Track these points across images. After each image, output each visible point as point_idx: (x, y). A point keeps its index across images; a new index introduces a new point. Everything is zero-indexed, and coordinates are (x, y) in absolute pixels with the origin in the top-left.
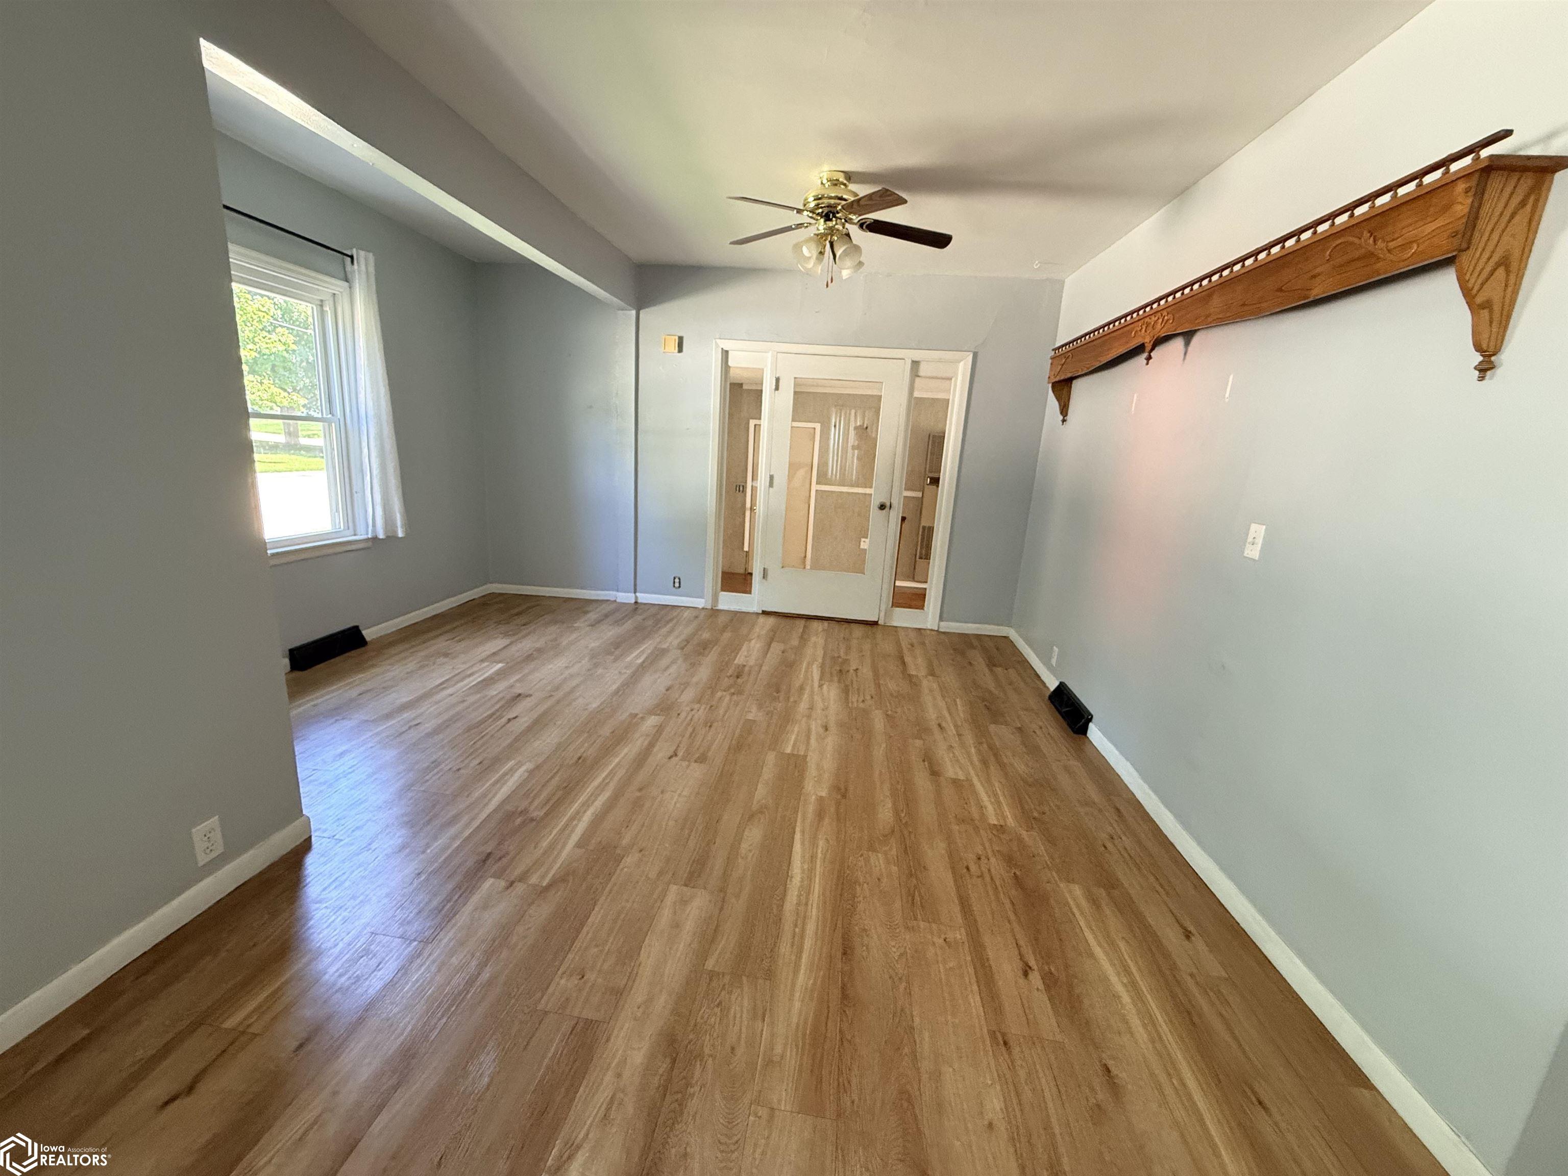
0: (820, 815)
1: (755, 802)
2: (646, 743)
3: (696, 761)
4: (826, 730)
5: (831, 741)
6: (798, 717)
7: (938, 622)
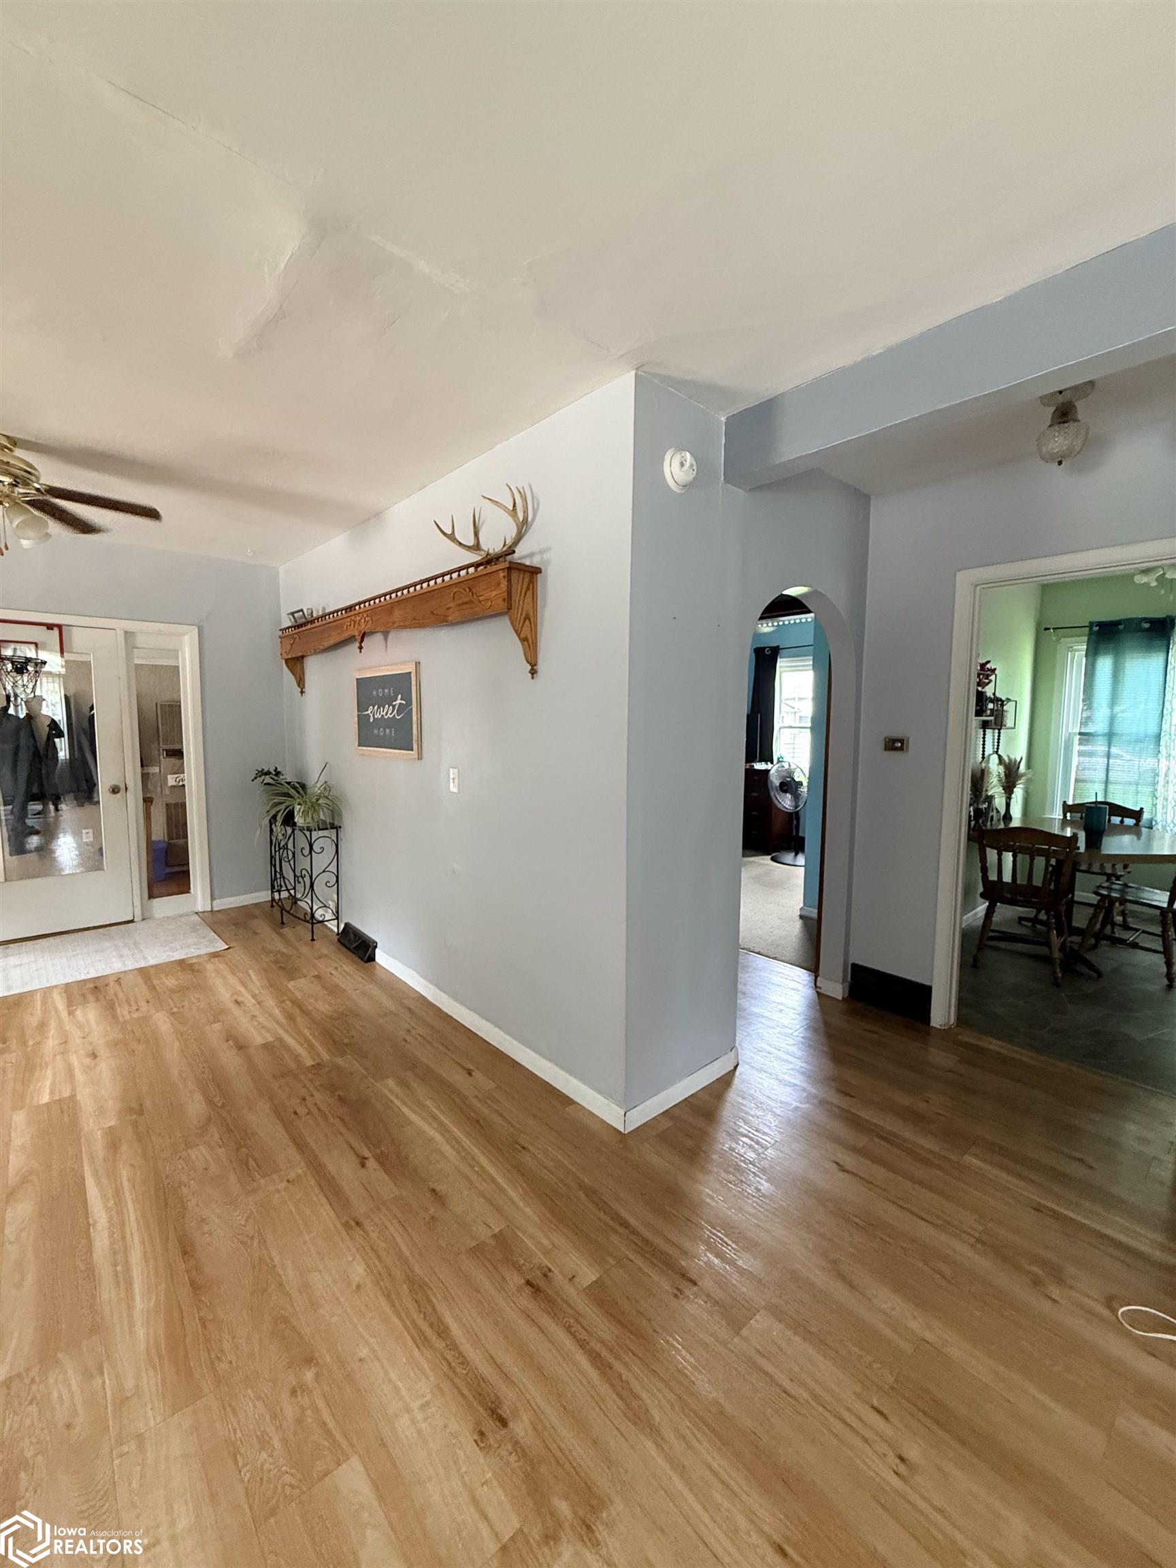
0: (114, 1145)
1: (11, 1177)
4: (95, 1057)
6: (48, 1058)
7: (210, 902)
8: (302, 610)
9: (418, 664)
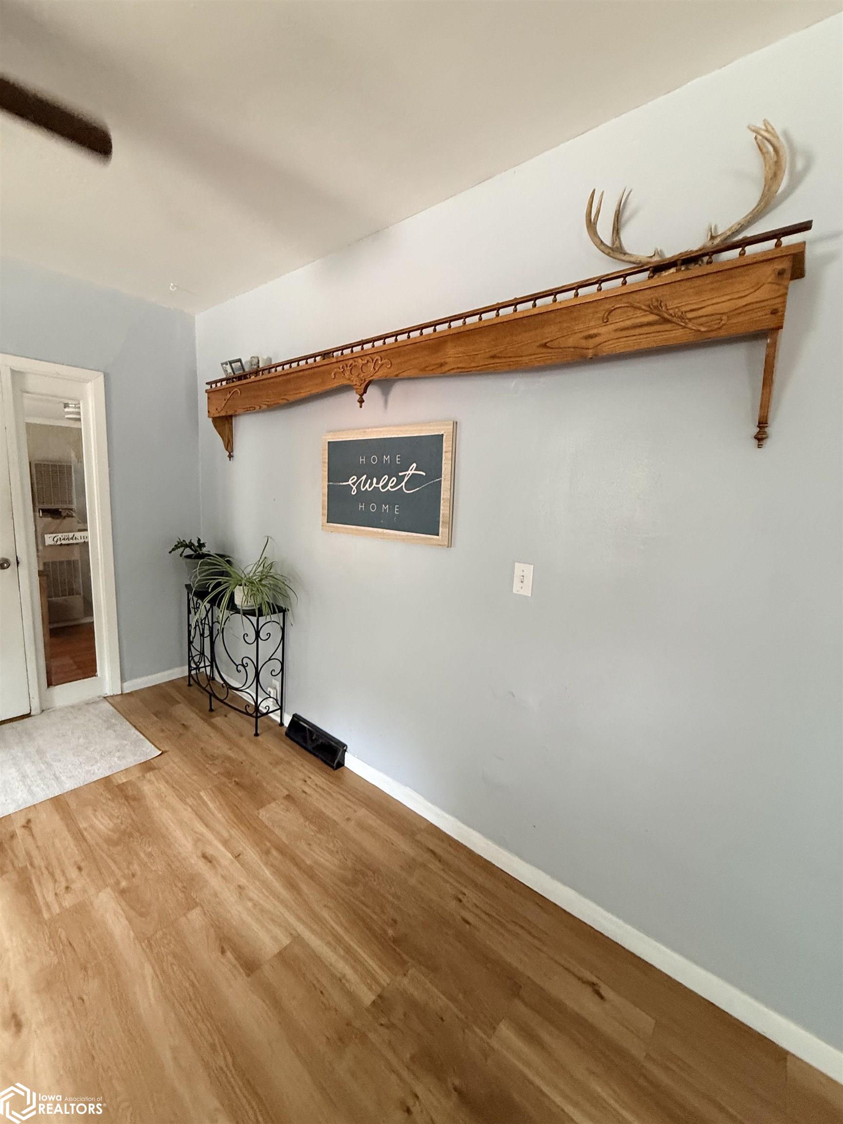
7: (120, 683)
8: (240, 360)
9: (455, 424)
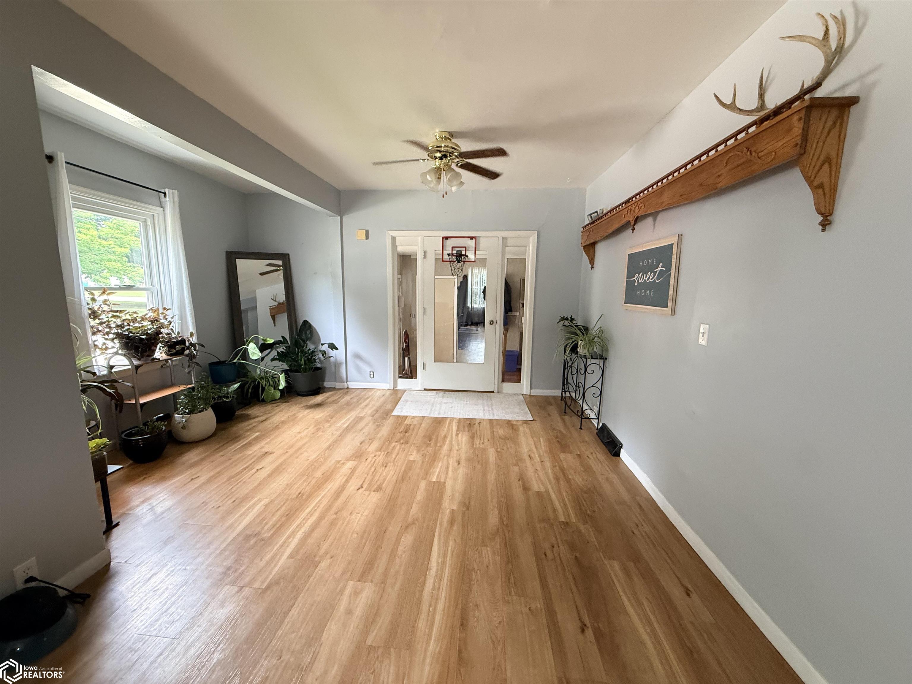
0: (452, 523)
1: (410, 516)
2: (344, 480)
3: (374, 491)
4: (459, 464)
5: (462, 471)
6: (442, 456)
7: (529, 390)
8: (597, 212)
9: (680, 236)
